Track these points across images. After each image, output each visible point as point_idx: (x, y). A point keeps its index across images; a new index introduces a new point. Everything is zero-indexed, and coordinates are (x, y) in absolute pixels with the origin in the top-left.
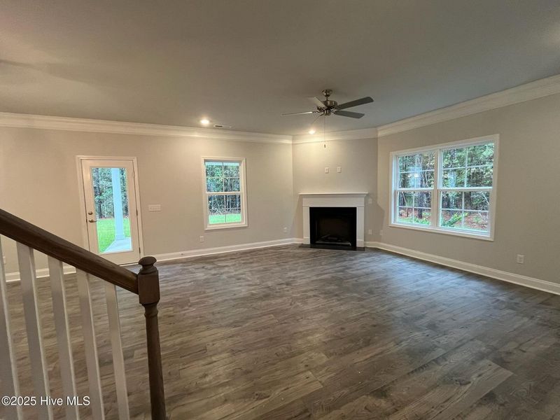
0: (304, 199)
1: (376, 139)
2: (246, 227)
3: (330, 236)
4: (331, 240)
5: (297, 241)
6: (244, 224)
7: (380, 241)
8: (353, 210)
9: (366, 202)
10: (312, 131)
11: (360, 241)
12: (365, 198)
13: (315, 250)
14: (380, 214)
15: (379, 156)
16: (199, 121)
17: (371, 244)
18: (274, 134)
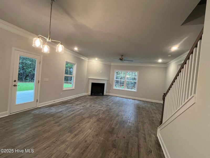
0: (90, 80)
1: (111, 65)
2: (74, 89)
3: (96, 92)
4: (96, 93)
5: (86, 94)
6: (74, 88)
7: (110, 93)
8: (104, 84)
9: (107, 82)
10: (96, 59)
11: (105, 93)
12: (107, 81)
13: (92, 97)
14: (110, 86)
15: (111, 70)
16: (74, 48)
17: (107, 94)
18: (86, 57)
